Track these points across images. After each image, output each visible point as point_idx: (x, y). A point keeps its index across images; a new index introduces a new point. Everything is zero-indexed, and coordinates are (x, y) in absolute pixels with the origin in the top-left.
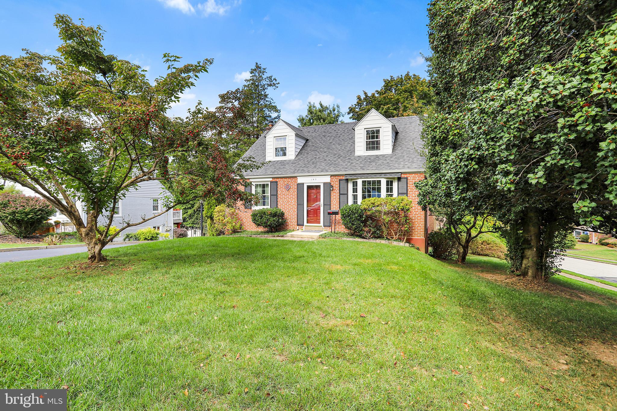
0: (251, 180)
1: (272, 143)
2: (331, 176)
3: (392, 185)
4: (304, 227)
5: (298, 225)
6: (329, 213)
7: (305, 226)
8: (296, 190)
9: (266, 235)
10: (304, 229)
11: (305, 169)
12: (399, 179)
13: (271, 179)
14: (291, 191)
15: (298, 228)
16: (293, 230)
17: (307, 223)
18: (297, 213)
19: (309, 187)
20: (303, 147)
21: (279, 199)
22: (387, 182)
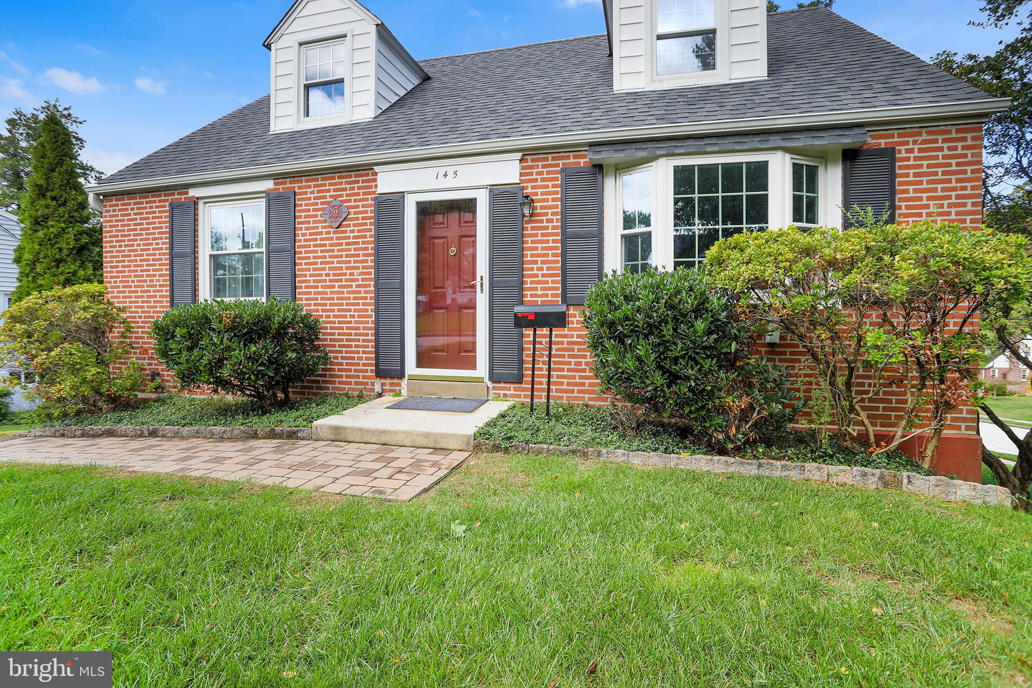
0: (193, 193)
1: (291, 68)
2: (527, 154)
3: (812, 185)
4: (404, 382)
5: (380, 374)
6: (521, 321)
7: (412, 378)
8: (370, 225)
9: (218, 429)
10: (404, 392)
11: (411, 139)
12: (850, 156)
13: (269, 185)
14: (351, 230)
15: (378, 388)
16: (361, 398)
17: (420, 364)
18: (377, 322)
19: (426, 211)
20: (410, 93)
21: (302, 264)
22: (797, 168)
